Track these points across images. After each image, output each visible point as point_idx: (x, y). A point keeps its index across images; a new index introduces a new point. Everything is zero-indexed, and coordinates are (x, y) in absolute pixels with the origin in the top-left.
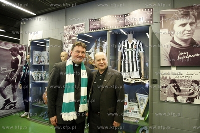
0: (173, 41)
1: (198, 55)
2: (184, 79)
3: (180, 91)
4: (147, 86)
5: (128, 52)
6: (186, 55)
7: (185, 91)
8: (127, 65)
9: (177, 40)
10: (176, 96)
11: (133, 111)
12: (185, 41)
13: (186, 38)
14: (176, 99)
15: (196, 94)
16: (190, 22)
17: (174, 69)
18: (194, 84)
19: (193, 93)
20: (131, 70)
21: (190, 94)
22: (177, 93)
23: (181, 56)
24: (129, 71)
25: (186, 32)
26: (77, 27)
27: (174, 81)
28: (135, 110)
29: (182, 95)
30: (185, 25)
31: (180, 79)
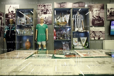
0: (93, 16)
1: (101, 22)
2: (97, 31)
3: (96, 35)
4: (88, 33)
5: (78, 19)
6: (97, 22)
7: (97, 35)
8: (78, 25)
9: (94, 16)
10: (94, 37)
11: (79, 46)
12: (97, 17)
13: (97, 15)
14: (94, 38)
15: (101, 36)
16: (98, 9)
17: (93, 27)
18: (100, 33)
19: (100, 36)
20: (80, 27)
21: (99, 36)
22: (95, 36)
23: (96, 22)
24: (79, 27)
25: (97, 13)
26: (47, 5)
27: (93, 32)
28: (80, 45)
29: (96, 37)
30: (97, 11)
31: (96, 31)
